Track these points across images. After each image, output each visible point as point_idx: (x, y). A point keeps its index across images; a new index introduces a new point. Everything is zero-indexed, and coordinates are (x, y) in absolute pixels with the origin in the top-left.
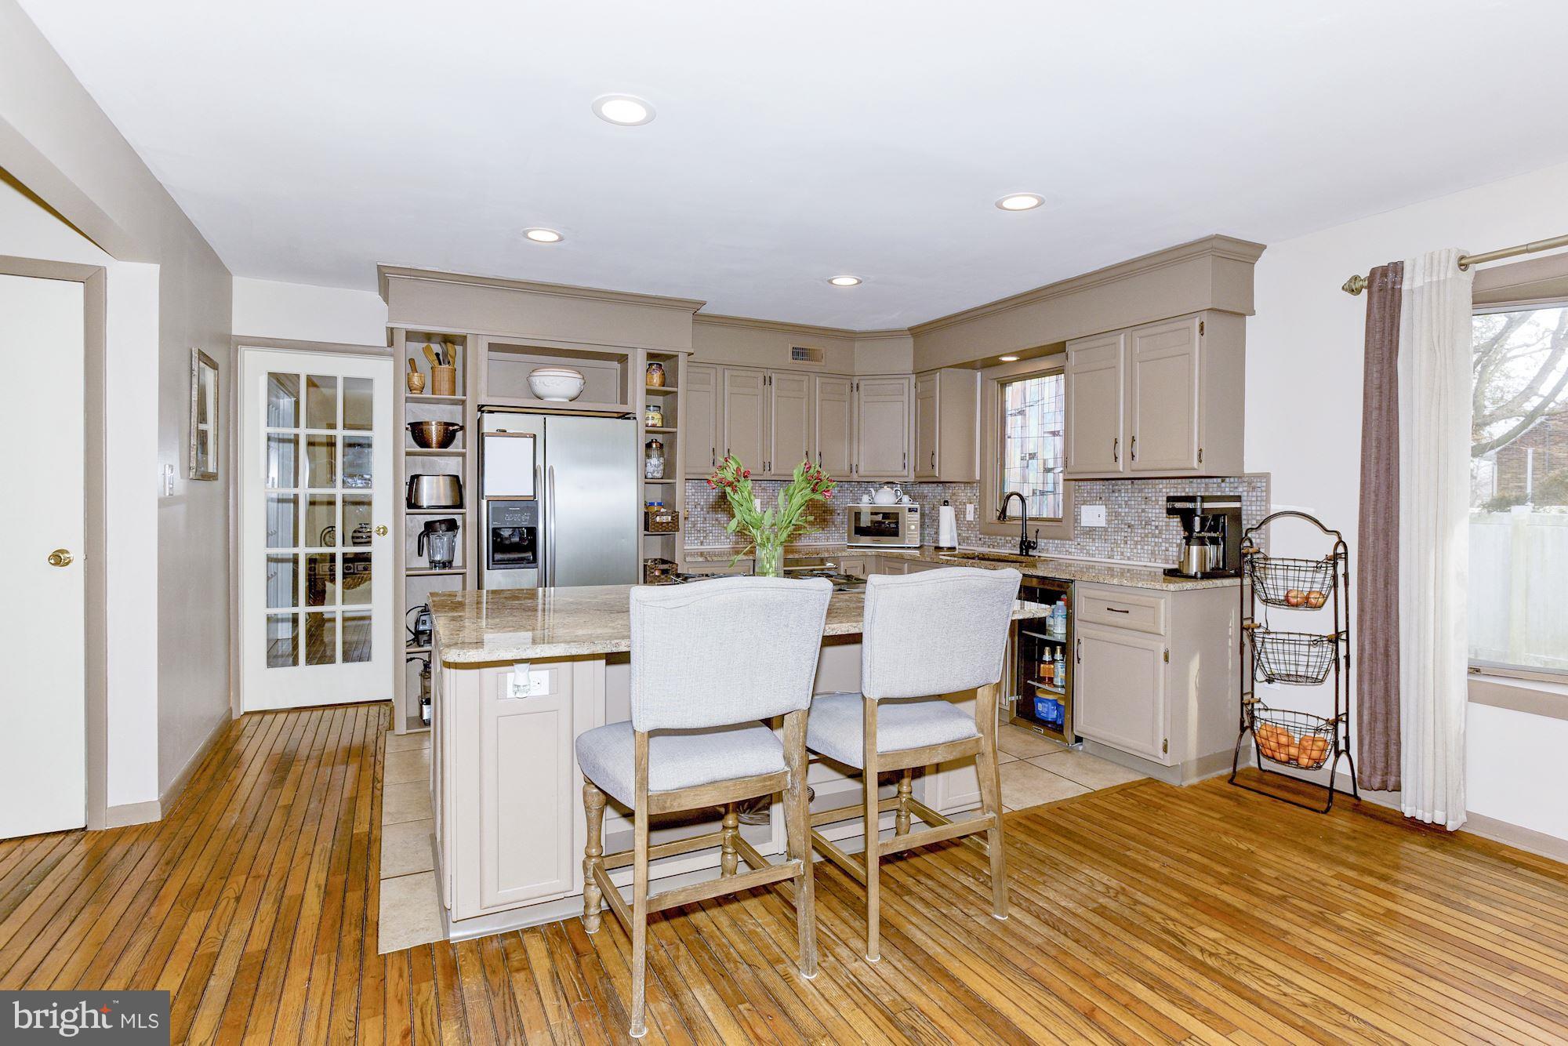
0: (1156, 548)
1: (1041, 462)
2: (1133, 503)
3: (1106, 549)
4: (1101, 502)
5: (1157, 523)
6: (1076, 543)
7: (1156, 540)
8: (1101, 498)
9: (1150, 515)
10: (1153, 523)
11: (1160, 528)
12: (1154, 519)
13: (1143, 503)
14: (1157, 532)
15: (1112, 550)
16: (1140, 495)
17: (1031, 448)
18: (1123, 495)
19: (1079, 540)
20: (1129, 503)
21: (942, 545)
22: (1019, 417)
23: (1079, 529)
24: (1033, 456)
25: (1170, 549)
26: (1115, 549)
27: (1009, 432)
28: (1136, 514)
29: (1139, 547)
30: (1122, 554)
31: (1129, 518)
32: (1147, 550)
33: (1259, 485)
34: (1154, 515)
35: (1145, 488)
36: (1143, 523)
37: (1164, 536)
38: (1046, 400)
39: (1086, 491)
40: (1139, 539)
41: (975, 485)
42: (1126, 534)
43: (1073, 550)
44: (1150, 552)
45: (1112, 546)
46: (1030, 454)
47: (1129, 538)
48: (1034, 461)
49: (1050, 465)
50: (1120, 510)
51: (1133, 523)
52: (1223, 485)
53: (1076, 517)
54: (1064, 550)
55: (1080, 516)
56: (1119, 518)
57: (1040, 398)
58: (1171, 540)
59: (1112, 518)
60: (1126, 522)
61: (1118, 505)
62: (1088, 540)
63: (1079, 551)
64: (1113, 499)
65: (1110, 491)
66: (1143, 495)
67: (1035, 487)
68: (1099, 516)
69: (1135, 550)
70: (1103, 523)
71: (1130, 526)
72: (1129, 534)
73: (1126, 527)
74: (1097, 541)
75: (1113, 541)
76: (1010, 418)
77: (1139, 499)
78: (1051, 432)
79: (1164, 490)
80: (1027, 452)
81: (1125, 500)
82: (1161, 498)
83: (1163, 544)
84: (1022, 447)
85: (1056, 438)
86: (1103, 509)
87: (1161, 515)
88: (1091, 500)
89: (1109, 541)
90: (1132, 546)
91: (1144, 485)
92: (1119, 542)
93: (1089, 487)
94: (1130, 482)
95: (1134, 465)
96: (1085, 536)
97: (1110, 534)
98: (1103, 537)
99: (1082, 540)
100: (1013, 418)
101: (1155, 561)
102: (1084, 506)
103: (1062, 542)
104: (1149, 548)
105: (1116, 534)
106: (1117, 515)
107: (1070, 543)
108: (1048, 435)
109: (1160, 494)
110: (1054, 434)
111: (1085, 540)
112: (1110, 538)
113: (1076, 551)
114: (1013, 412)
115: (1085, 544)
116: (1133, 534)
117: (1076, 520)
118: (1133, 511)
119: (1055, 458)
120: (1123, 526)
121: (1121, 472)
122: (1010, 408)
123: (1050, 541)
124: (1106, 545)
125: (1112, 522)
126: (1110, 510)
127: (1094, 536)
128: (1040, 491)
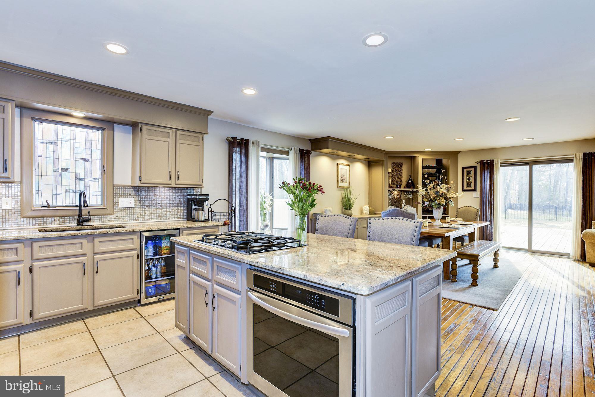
0: (161, 214)
1: (73, 177)
2: (148, 196)
3: (134, 217)
4: (130, 196)
5: (161, 205)
6: (115, 216)
7: (161, 211)
8: (130, 194)
10: (159, 204)
11: (162, 206)
12: (159, 203)
13: (154, 196)
14: (161, 208)
15: (138, 217)
16: (152, 193)
17: (64, 165)
18: (143, 193)
19: (117, 214)
20: (147, 196)
22: (51, 147)
23: (117, 209)
24: (65, 170)
25: (167, 214)
26: (140, 217)
27: (39, 153)
28: (150, 201)
29: (152, 214)
30: (144, 218)
31: (147, 203)
32: (156, 215)
33: (198, 191)
34: (159, 201)
36: (154, 205)
37: (164, 209)
38: (77, 140)
39: (121, 191)
40: (152, 211)
42: (145, 210)
43: (113, 220)
44: (158, 216)
45: (138, 215)
46: (62, 169)
47: (147, 211)
48: (67, 174)
49: (82, 176)
50: (141, 200)
51: (149, 205)
52: (187, 190)
53: (115, 204)
54: (107, 220)
55: (118, 203)
56: (141, 203)
57: (72, 138)
58: (167, 211)
59: (138, 203)
60: (145, 204)
61: (141, 197)
62: (123, 214)
63: (117, 220)
64: (138, 195)
65: (136, 191)
66: (154, 193)
67: (68, 188)
68: (131, 203)
69: (150, 216)
70: (132, 205)
71: (147, 206)
72: (147, 210)
73: (145, 206)
74: (129, 214)
75: (138, 213)
76: (40, 144)
77: (152, 195)
78: (82, 159)
79: (164, 192)
80: (60, 167)
81: (144, 196)
82: (162, 195)
83: (164, 212)
84: (54, 164)
85: (87, 163)
86: (132, 200)
87: (162, 201)
88: (124, 195)
89: (136, 213)
90: (149, 215)
91: (154, 189)
92: (142, 213)
93: (122, 189)
94: (147, 188)
95: (178, 182)
96: (121, 212)
97: (136, 210)
98: (132, 212)
99: (119, 214)
100: (44, 145)
101: (160, 219)
102: (120, 198)
103: (105, 216)
104: (158, 214)
105: (140, 210)
106: (140, 201)
107: (111, 216)
108: (79, 160)
109: (162, 193)
110: (84, 160)
111: (121, 214)
112: (136, 212)
113: (115, 220)
114: (43, 141)
115: (121, 216)
116: (149, 210)
117: (115, 205)
118: (149, 200)
119: (86, 173)
120: (143, 206)
121: (171, 184)
122: (40, 138)
123: (96, 217)
124: (134, 215)
125: (138, 205)
126: (136, 200)
127: (127, 212)
128: (72, 190)
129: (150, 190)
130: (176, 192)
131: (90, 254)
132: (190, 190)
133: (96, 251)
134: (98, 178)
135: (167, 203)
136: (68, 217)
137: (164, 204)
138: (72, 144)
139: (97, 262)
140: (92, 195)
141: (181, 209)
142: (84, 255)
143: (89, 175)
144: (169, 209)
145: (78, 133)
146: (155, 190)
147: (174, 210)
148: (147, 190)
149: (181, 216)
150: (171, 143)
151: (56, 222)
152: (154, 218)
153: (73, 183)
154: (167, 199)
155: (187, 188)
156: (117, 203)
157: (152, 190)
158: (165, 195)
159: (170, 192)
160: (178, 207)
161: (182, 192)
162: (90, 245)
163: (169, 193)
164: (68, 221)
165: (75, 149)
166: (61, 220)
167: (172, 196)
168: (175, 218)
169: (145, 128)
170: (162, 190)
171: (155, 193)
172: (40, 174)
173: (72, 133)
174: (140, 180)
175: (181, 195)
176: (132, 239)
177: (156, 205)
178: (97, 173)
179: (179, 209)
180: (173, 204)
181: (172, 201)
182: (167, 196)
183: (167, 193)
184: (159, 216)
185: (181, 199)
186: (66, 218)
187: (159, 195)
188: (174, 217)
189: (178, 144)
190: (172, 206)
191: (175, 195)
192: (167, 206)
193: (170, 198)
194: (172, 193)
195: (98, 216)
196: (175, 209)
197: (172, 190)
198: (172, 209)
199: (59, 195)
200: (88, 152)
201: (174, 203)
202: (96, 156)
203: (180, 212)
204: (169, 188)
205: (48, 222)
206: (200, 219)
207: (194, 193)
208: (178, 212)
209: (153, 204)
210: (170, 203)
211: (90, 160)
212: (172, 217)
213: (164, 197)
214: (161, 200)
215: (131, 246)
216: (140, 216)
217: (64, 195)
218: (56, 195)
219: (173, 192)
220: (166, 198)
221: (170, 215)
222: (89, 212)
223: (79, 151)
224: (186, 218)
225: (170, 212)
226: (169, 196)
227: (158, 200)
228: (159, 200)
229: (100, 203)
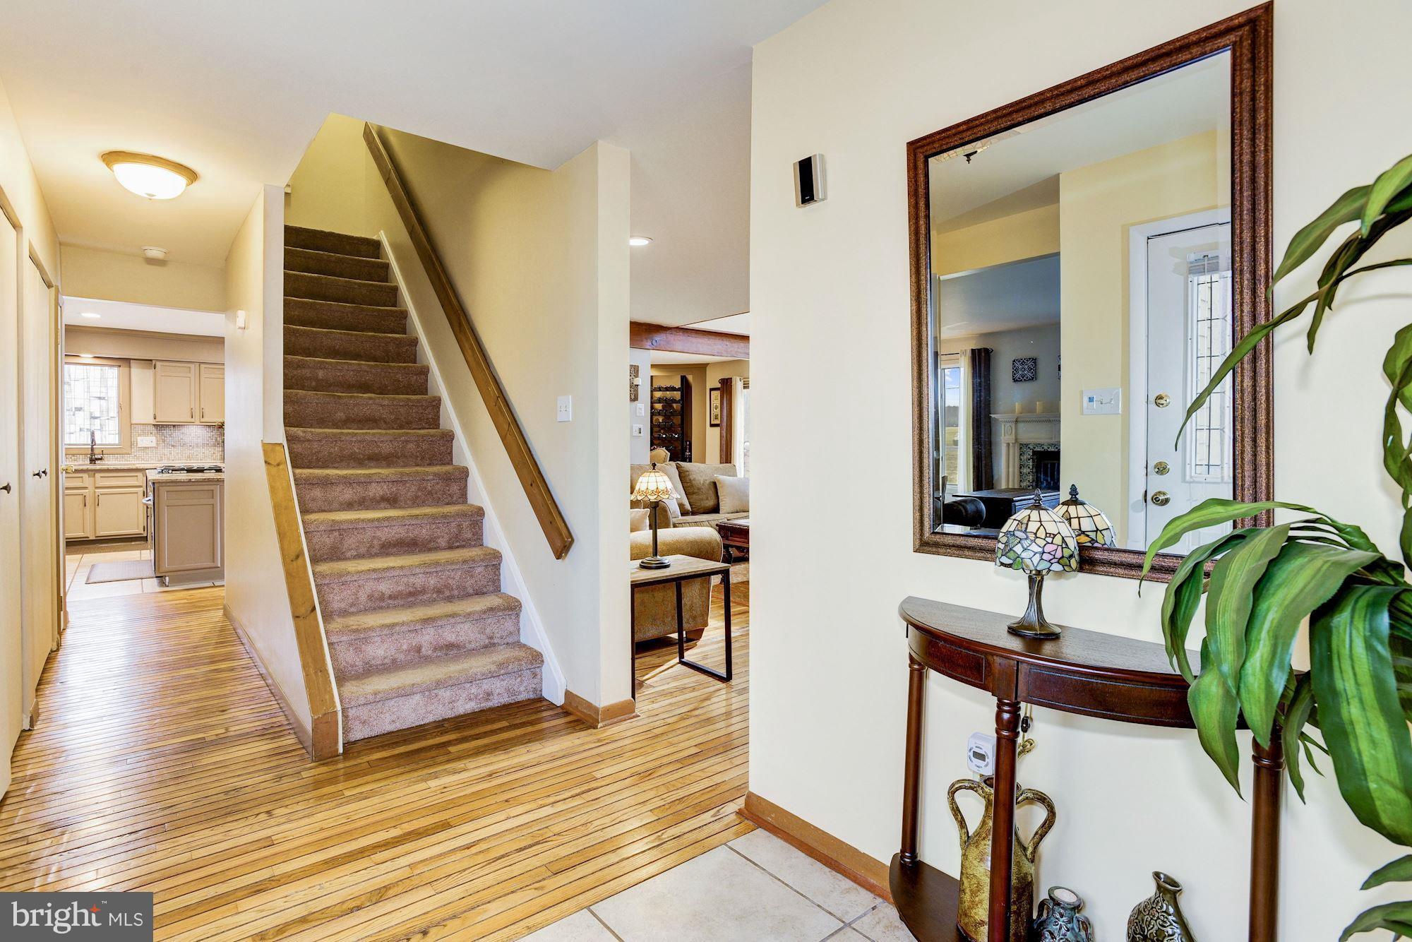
0: (190, 456)
1: (88, 416)
2: (174, 436)
5: (190, 444)
6: (134, 456)
7: (190, 452)
8: (151, 433)
9: (186, 440)
10: (188, 444)
11: (192, 446)
12: (188, 442)
13: (181, 436)
14: (190, 449)
15: (161, 458)
16: (178, 432)
17: (78, 404)
18: (167, 432)
19: (136, 453)
20: (172, 436)
23: (135, 448)
24: (79, 409)
28: (177, 441)
29: (179, 456)
30: (168, 459)
31: (172, 442)
34: (188, 440)
36: (182, 444)
38: (92, 379)
39: (140, 430)
40: (179, 452)
42: (170, 450)
47: (172, 452)
48: (81, 412)
49: (97, 414)
51: (175, 444)
54: (124, 460)
55: (137, 442)
59: (161, 442)
60: (170, 444)
61: (164, 437)
62: (143, 453)
63: (135, 459)
64: (160, 434)
65: (158, 430)
66: (180, 432)
67: (85, 427)
68: (152, 442)
69: (177, 458)
70: (154, 444)
71: (173, 446)
72: (172, 450)
73: (170, 446)
74: (150, 454)
75: (161, 451)
77: (179, 434)
78: (97, 397)
79: (195, 430)
81: (168, 435)
82: (192, 434)
83: (194, 454)
85: (103, 402)
86: (154, 439)
87: (192, 441)
88: (144, 434)
89: (159, 454)
90: (175, 456)
92: (165, 451)
93: (142, 428)
94: (170, 427)
95: (202, 420)
96: (140, 452)
97: (159, 449)
98: (154, 452)
99: (138, 454)
102: (140, 437)
103: (121, 456)
104: (186, 456)
105: (163, 449)
106: (164, 441)
108: (94, 398)
109: (192, 432)
110: (100, 398)
112: (158, 451)
113: (133, 460)
115: (140, 455)
116: (175, 450)
117: (132, 444)
118: (175, 440)
119: (101, 412)
120: (167, 446)
121: (194, 422)
123: (111, 456)
124: (156, 456)
125: (160, 444)
126: (158, 439)
127: (147, 452)
128: (87, 429)
129: (173, 428)
131: (91, 489)
133: (97, 486)
134: (115, 416)
136: (81, 456)
137: (195, 444)
138: (86, 382)
139: (99, 496)
140: (109, 434)
142: (86, 488)
143: (105, 414)
144: (201, 450)
145: (94, 370)
146: (183, 429)
147: (208, 452)
150: (193, 378)
152: (181, 459)
153: (88, 422)
154: (198, 440)
156: (135, 443)
157: (175, 429)
158: (196, 434)
159: (203, 431)
160: (214, 449)
162: (92, 479)
164: (81, 460)
165: (89, 388)
166: (74, 458)
169: (158, 364)
170: (192, 429)
171: (183, 432)
173: (88, 371)
174: (156, 418)
175: (217, 435)
176: (137, 476)
177: (184, 444)
178: (114, 412)
179: (215, 451)
180: (208, 444)
181: (205, 441)
182: (198, 436)
183: (198, 432)
184: (188, 458)
186: (79, 456)
187: (188, 434)
189: (202, 379)
190: (205, 447)
191: (209, 434)
192: (199, 447)
193: (203, 437)
194: (205, 433)
195: (113, 456)
200: (104, 390)
202: (113, 394)
209: (180, 443)
210: (203, 443)
211: (106, 399)
213: (194, 436)
214: (190, 438)
215: (136, 483)
216: (164, 457)
217: (79, 433)
218: (71, 434)
219: (207, 431)
220: (196, 438)
221: (203, 458)
222: (103, 451)
223: (93, 389)
225: (204, 453)
228: (188, 438)
229: (117, 442)
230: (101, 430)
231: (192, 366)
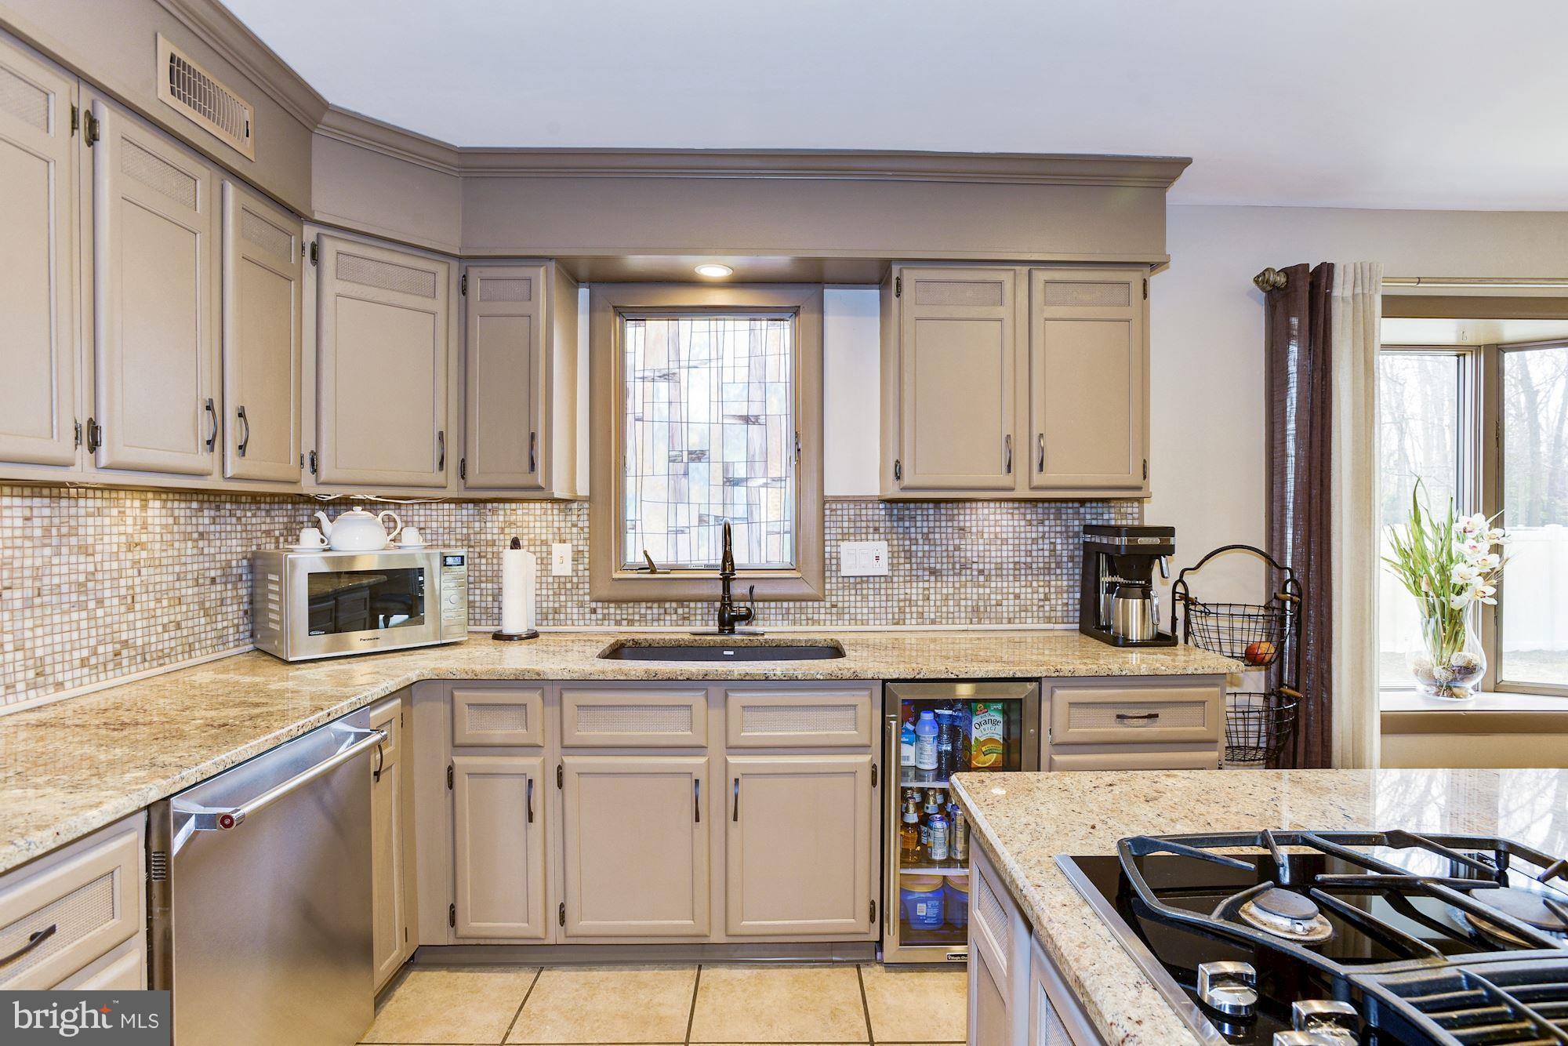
0: (981, 603)
1: (718, 475)
2: (937, 536)
3: (890, 610)
4: (877, 536)
5: (981, 566)
6: (828, 605)
7: (981, 591)
8: (876, 529)
9: (969, 554)
10: (975, 566)
11: (986, 573)
12: (975, 559)
13: (956, 536)
14: (981, 578)
15: (902, 611)
16: (950, 524)
17: (695, 442)
18: (919, 524)
19: (834, 598)
20: (931, 536)
21: (509, 629)
22: (663, 386)
23: (834, 580)
24: (697, 456)
25: (1005, 603)
26: (907, 610)
27: (639, 410)
28: (945, 554)
29: (951, 603)
30: (921, 615)
31: (932, 560)
32: (966, 607)
33: (1129, 510)
34: (975, 554)
35: (959, 514)
36: (958, 566)
37: (993, 585)
38: (728, 361)
39: (846, 518)
40: (951, 591)
41: (575, 505)
42: (926, 585)
43: (822, 617)
44: (969, 609)
45: (902, 604)
46: (690, 453)
47: (932, 591)
48: (702, 466)
49: (740, 472)
50: (914, 548)
51: (938, 566)
52: (1082, 510)
53: (827, 562)
54: (803, 617)
55: (838, 559)
56: (914, 560)
57: (714, 355)
58: (1005, 590)
59: (902, 561)
60: (926, 566)
61: (910, 539)
62: (852, 598)
63: (834, 618)
64: (901, 530)
65: (894, 518)
66: (956, 524)
67: (704, 511)
68: (877, 558)
69: (944, 609)
70: (883, 568)
71: (933, 572)
72: (933, 585)
73: (927, 573)
74: (871, 598)
75: (902, 597)
76: (639, 384)
77: (950, 530)
78: (741, 417)
79: (992, 517)
80: (685, 448)
81: (922, 533)
82: (986, 530)
83: (993, 596)
84: (671, 438)
85: (753, 428)
86: (881, 547)
87: (987, 554)
88: (855, 533)
89: (896, 598)
90: (938, 603)
91: (958, 508)
92: (914, 597)
93: (852, 512)
94: (931, 505)
95: (1038, 479)
96: (846, 592)
97: (896, 585)
98: (883, 592)
99: (840, 599)
100: (649, 385)
101: (979, 623)
102: (846, 543)
103: (798, 604)
104: (969, 603)
105: (908, 585)
106: (909, 555)
107: (816, 604)
108: (734, 421)
109: (986, 523)
110: (747, 419)
111: (847, 598)
112: (896, 592)
113: (828, 617)
114: (647, 374)
115: (846, 604)
116: (939, 585)
117: (826, 566)
118: (938, 548)
119: (750, 462)
120: (920, 573)
121: (1012, 489)
122: (639, 366)
123: (773, 604)
124: (890, 604)
125: (901, 567)
126: (896, 549)
127: (865, 592)
128: (716, 517)
129: (943, 511)
130: (1040, 517)
131: (716, 747)
132: (1094, 511)
133: (733, 742)
134: (784, 475)
135: (1005, 560)
136: (699, 605)
137: (993, 566)
138: (714, 371)
139: (737, 781)
140: (768, 533)
141: (1059, 583)
142: (698, 749)
143: (759, 467)
144: (1011, 584)
145: (729, 336)
146: (962, 512)
147: (1030, 591)
148: (931, 512)
149: (1059, 614)
150: (1008, 323)
151: (668, 617)
152: (956, 615)
153: (717, 494)
154: (1005, 547)
155: (1082, 502)
156: (834, 561)
157: (950, 512)
158: (998, 529)
159: (1016, 517)
160: (1047, 578)
161: (1064, 517)
162: (716, 714)
163: (1011, 523)
164: (699, 617)
165: (721, 388)
166: (680, 611)
167: (1023, 535)
168: (1035, 620)
170: (986, 511)
171: (962, 524)
172: (639, 474)
173: (713, 340)
174: (898, 478)
175: (1058, 529)
176: (855, 706)
177: (964, 567)
178: (780, 463)
179: (1049, 586)
180: (1028, 566)
181: (1023, 553)
182: (1004, 536)
183: (1004, 523)
184: (976, 610)
185: (1059, 547)
186: (692, 605)
187: (974, 530)
188: (1029, 614)
189: (1038, 323)
190: (1023, 572)
191: (1034, 529)
192: (1005, 572)
193: (1017, 542)
194: (1023, 523)
195: (779, 604)
196: (1035, 584)
197: (1022, 511)
198: (1023, 583)
199: (683, 532)
200: (757, 394)
201: (1029, 560)
202: (778, 404)
203: (1053, 596)
204: (1010, 505)
205: (649, 617)
206: (1135, 634)
207: (1113, 523)
208: (1045, 594)
209: (954, 563)
210: (1017, 559)
211: (762, 420)
212: (1023, 614)
213: (992, 536)
214: (981, 548)
216: (910, 606)
217: (694, 531)
218: (676, 532)
219: (1028, 517)
220: (999, 542)
221: (1017, 609)
222: (752, 589)
223: (732, 392)
224: (1077, 620)
225: (1017, 597)
226: (1011, 535)
227: (972, 549)
228: (975, 548)
229: (787, 559)
230: (748, 521)
231: (1005, 276)
